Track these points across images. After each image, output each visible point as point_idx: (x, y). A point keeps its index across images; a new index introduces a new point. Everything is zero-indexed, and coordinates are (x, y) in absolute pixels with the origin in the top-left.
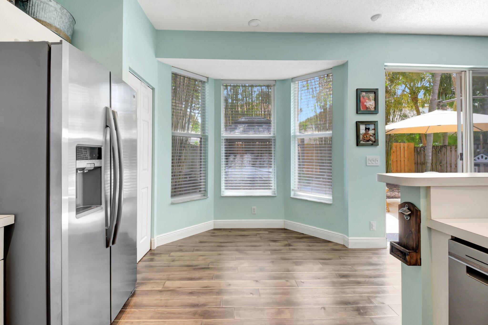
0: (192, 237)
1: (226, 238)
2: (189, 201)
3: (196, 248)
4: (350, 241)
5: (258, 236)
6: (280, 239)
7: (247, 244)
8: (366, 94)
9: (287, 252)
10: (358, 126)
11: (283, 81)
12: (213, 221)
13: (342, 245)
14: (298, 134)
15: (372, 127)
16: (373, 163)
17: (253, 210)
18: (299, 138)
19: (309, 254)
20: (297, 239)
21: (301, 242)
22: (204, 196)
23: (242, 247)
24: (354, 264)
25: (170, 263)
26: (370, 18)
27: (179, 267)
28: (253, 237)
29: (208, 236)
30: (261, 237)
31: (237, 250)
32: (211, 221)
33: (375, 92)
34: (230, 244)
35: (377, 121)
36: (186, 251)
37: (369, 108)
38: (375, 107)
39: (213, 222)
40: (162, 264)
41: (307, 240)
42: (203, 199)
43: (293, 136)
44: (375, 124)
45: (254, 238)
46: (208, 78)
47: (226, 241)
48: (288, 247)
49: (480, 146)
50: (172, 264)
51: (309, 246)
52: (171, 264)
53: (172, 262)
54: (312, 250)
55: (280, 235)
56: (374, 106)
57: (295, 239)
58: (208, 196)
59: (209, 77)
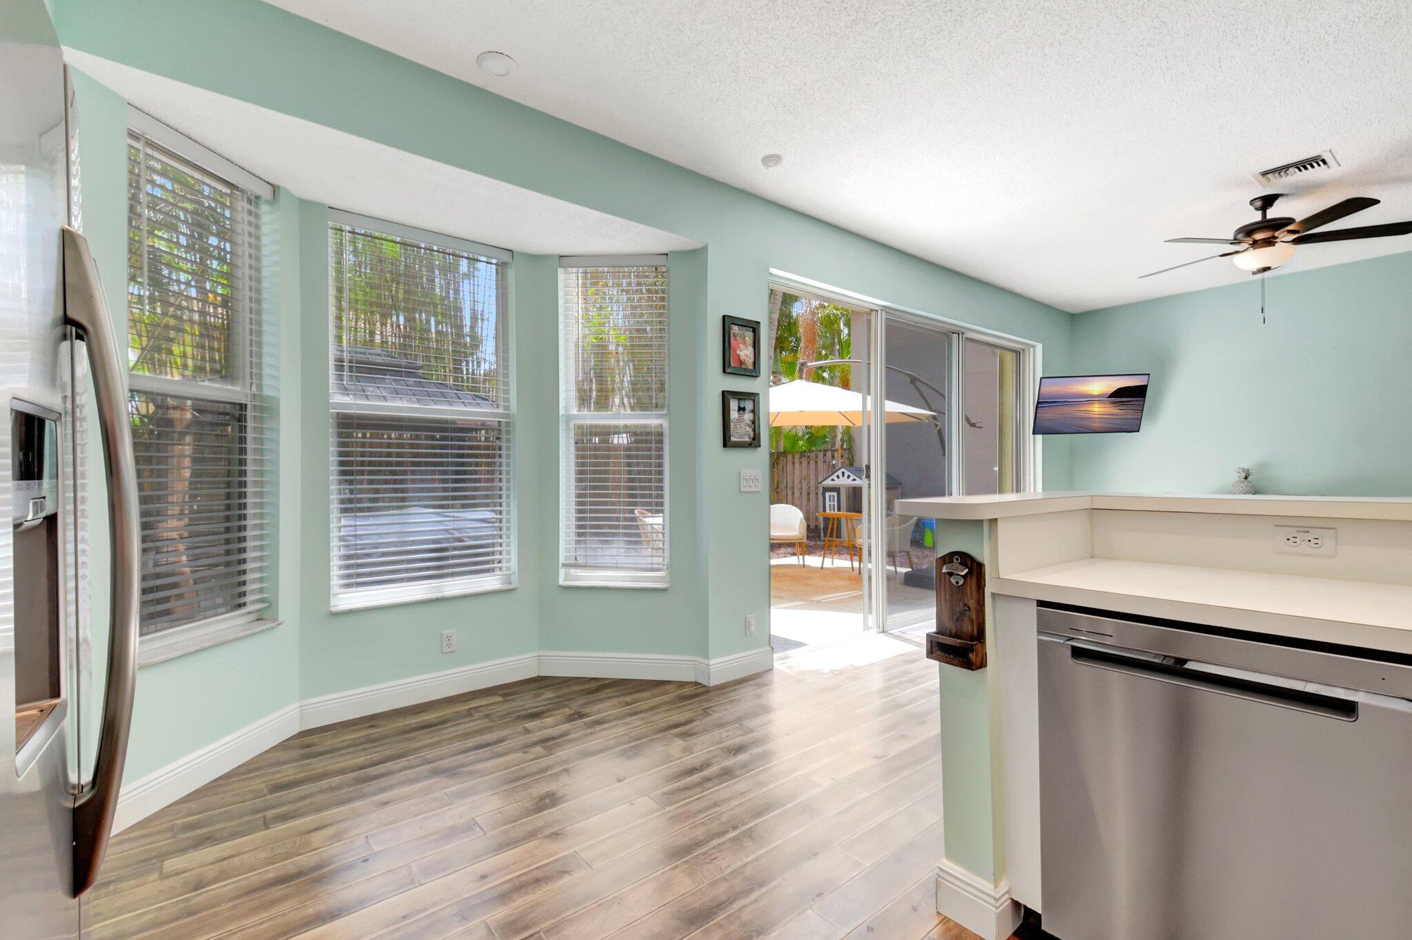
0: (221, 782)
1: (373, 750)
2: (211, 647)
3: (270, 813)
4: (713, 669)
5: (477, 715)
6: (545, 705)
7: (458, 745)
8: (739, 330)
9: (586, 735)
10: (726, 401)
11: (536, 259)
12: (297, 704)
13: (692, 682)
14: (574, 411)
15: (749, 405)
16: (751, 484)
17: (445, 642)
18: (579, 422)
19: (640, 723)
20: (590, 696)
21: (602, 700)
22: (259, 622)
23: (446, 760)
24: (740, 719)
25: (188, 900)
26: (760, 158)
27: (245, 899)
28: (465, 723)
29: (295, 760)
30: (487, 716)
31: (436, 773)
32: (291, 708)
33: (754, 327)
34: (402, 762)
35: (758, 394)
36: (234, 835)
37: (746, 364)
38: (754, 363)
39: (299, 710)
40: (152, 916)
41: (615, 691)
42: (263, 631)
43: (562, 415)
44: (754, 400)
45: (468, 725)
46: (275, 189)
47: (376, 756)
48: (579, 722)
49: (836, 454)
50: (199, 898)
51: (628, 704)
52: (193, 902)
53: (193, 894)
54: (641, 712)
55: (540, 695)
56: (752, 360)
57: (584, 697)
58: (281, 618)
59: (279, 187)
